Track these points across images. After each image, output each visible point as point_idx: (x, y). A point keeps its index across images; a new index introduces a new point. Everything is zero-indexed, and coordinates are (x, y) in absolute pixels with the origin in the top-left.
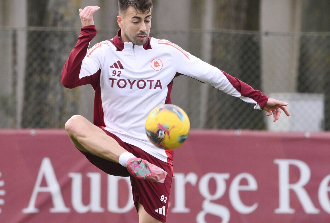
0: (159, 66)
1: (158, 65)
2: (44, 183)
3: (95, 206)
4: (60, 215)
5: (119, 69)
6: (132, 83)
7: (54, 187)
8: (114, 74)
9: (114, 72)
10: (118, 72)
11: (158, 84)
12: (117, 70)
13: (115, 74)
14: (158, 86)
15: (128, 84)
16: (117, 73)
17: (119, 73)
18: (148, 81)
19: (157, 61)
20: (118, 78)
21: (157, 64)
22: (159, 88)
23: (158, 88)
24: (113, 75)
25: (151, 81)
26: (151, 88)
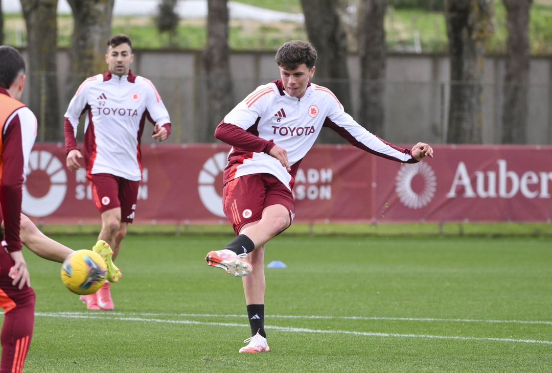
2: (460, 178)
3: (492, 193)
4: (470, 199)
5: (104, 100)
7: (466, 181)
15: (112, 112)
16: (102, 104)
20: (103, 107)
25: (130, 110)
26: (129, 115)
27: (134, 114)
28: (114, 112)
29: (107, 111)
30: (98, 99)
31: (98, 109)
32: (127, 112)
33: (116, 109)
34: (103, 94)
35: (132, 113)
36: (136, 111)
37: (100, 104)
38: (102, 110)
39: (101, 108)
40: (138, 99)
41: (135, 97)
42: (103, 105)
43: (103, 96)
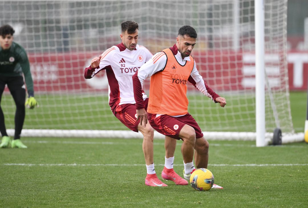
28: (131, 70)
29: (127, 70)
30: (120, 62)
31: (121, 70)
33: (132, 68)
34: (122, 59)
37: (122, 65)
38: (123, 70)
39: (123, 69)
40: (142, 60)
42: (124, 66)
43: (123, 61)
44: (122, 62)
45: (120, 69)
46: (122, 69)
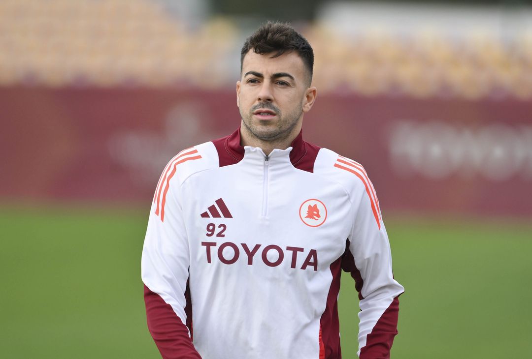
0: (319, 216)
1: (315, 215)
5: (223, 220)
6: (251, 251)
8: (210, 233)
9: (211, 228)
10: (220, 227)
11: (312, 260)
12: (217, 221)
13: (213, 231)
14: (311, 264)
15: (243, 255)
16: (218, 230)
17: (222, 228)
18: (289, 248)
19: (315, 206)
20: (220, 241)
21: (315, 213)
22: (312, 267)
23: (310, 268)
24: (208, 235)
25: (296, 250)
26: (293, 265)
27: (307, 263)
28: (251, 255)
30: (205, 215)
31: (205, 247)
32: (288, 255)
34: (220, 202)
35: (301, 258)
36: (313, 253)
37: (211, 229)
39: (214, 244)
40: (321, 220)
41: (313, 212)
42: (219, 235)
43: (220, 209)
44: (216, 215)
45: (203, 244)
46: (208, 245)
